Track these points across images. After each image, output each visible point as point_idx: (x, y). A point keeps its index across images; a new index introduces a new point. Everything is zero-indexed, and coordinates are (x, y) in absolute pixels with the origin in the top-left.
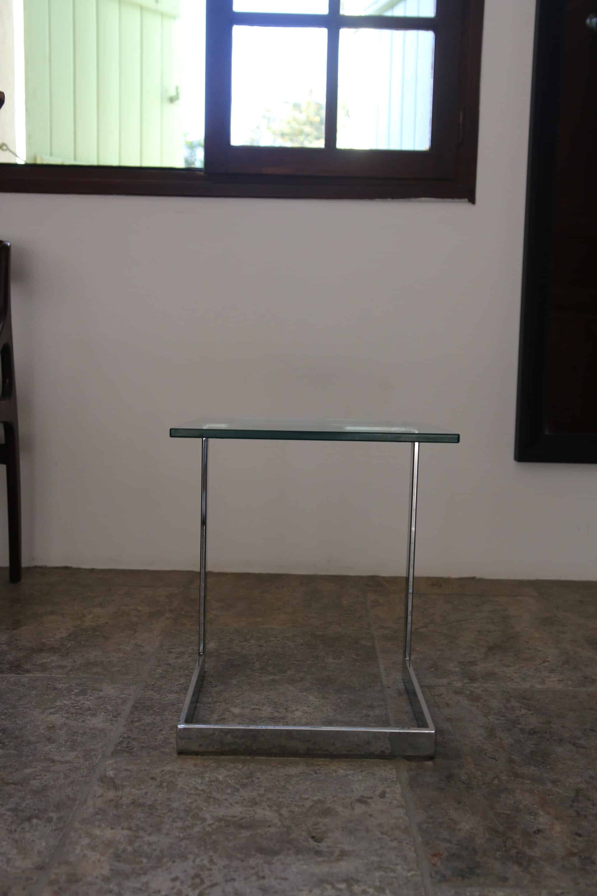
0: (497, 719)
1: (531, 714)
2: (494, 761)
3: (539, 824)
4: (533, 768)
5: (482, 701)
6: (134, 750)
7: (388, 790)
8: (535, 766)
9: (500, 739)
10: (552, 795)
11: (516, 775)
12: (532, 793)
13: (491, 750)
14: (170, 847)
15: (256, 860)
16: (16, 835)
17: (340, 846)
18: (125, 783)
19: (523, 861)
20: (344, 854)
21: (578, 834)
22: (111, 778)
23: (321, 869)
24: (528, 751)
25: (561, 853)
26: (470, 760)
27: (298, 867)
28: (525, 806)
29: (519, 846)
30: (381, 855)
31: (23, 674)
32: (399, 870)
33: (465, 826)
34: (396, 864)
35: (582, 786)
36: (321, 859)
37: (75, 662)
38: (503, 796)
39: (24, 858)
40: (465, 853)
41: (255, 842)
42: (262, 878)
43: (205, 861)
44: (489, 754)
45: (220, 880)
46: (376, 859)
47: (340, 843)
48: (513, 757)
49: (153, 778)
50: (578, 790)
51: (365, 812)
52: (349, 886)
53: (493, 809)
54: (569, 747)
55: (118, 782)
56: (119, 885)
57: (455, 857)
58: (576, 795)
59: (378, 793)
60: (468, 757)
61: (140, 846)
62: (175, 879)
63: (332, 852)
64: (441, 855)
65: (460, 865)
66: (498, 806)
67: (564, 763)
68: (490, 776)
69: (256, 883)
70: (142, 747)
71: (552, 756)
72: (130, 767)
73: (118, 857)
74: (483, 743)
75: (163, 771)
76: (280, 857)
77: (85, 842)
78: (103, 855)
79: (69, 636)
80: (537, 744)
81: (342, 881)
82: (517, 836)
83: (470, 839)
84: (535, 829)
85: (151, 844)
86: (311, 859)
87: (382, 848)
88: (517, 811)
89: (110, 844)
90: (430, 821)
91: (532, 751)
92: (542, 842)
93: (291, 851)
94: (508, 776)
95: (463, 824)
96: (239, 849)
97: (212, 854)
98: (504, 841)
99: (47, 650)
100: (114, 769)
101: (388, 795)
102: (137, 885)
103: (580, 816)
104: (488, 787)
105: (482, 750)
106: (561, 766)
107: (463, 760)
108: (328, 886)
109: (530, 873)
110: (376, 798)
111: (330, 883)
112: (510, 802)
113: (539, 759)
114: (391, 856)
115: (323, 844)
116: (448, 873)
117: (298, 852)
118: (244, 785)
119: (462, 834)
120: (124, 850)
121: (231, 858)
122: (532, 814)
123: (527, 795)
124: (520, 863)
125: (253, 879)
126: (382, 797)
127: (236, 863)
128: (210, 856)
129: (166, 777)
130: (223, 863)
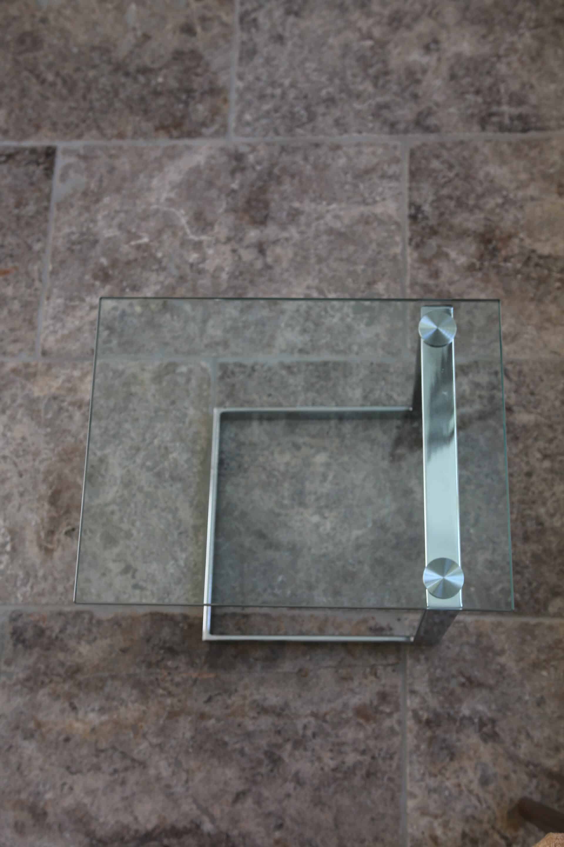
0: (305, 727)
1: (322, 769)
2: (205, 698)
3: (86, 713)
4: (188, 735)
5: (361, 721)
7: (148, 593)
8: (193, 738)
9: (254, 718)
10: (135, 738)
11: (173, 715)
12: (140, 719)
13: (229, 702)
14: (64, 431)
15: (44, 489)
16: (87, 327)
17: (60, 549)
18: (164, 384)
19: (30, 684)
20: (48, 552)
21: (67, 740)
22: (174, 371)
23: (30, 535)
24: (226, 738)
25: (41, 716)
26: (205, 676)
27: (34, 519)
28: (117, 708)
29: (53, 685)
30: (45, 578)
31: (410, 244)
32: (24, 589)
33: (84, 649)
34: (32, 587)
35: (152, 772)
36: (42, 534)
37: (451, 283)
38: (135, 692)
39: (57, 341)
40: (45, 641)
41: (68, 488)
42: (22, 495)
43: (44, 456)
44: (219, 698)
45: (21, 468)
46: (41, 573)
47: (63, 550)
48: (212, 721)
49: (173, 403)
50: (143, 765)
51: (110, 571)
52: (8, 553)
53: (113, 677)
54: (237, 786)
55: (168, 378)
56: (21, 406)
57: (41, 632)
58: (133, 760)
59: (141, 583)
60: (212, 676)
61: (67, 411)
62: (24, 439)
63: (51, 542)
64: (44, 622)
65: (29, 634)
66: (117, 683)
67: (199, 768)
68: (172, 689)
69: (15, 491)
70: (233, 385)
71: (215, 761)
72: (194, 383)
73: (55, 398)
74: (244, 698)
75: (186, 408)
76: (47, 506)
77: (77, 373)
78: (58, 389)
79: (541, 257)
80: (242, 752)
81: (14, 549)
82: (66, 687)
83: (64, 649)
84: (78, 705)
85: (71, 417)
86: (43, 528)
87: (55, 579)
88: (108, 698)
89: (72, 390)
90: (94, 622)
91: (226, 744)
92: (57, 706)
93: (54, 514)
94: (172, 706)
95: (88, 647)
96: (60, 477)
97: (54, 459)
98: (59, 675)
99: (490, 247)
100: (190, 371)
101: (137, 592)
102: (19, 416)
103: (99, 752)
104: (151, 683)
105: (230, 693)
106: (193, 764)
107: (206, 669)
108: (8, 539)
109: (15, 684)
110: (133, 582)
111: (12, 540)
112: (124, 696)
113: (208, 746)
114: (43, 585)
115: (62, 537)
116: (19, 624)
117: (52, 519)
118: (159, 475)
119: (72, 643)
120: (63, 401)
121: (48, 472)
122: (102, 710)
123: (136, 714)
124: (28, 679)
125: (21, 489)
126: (136, 587)
127: (41, 477)
128: (51, 459)
129: (174, 412)
130: (42, 468)
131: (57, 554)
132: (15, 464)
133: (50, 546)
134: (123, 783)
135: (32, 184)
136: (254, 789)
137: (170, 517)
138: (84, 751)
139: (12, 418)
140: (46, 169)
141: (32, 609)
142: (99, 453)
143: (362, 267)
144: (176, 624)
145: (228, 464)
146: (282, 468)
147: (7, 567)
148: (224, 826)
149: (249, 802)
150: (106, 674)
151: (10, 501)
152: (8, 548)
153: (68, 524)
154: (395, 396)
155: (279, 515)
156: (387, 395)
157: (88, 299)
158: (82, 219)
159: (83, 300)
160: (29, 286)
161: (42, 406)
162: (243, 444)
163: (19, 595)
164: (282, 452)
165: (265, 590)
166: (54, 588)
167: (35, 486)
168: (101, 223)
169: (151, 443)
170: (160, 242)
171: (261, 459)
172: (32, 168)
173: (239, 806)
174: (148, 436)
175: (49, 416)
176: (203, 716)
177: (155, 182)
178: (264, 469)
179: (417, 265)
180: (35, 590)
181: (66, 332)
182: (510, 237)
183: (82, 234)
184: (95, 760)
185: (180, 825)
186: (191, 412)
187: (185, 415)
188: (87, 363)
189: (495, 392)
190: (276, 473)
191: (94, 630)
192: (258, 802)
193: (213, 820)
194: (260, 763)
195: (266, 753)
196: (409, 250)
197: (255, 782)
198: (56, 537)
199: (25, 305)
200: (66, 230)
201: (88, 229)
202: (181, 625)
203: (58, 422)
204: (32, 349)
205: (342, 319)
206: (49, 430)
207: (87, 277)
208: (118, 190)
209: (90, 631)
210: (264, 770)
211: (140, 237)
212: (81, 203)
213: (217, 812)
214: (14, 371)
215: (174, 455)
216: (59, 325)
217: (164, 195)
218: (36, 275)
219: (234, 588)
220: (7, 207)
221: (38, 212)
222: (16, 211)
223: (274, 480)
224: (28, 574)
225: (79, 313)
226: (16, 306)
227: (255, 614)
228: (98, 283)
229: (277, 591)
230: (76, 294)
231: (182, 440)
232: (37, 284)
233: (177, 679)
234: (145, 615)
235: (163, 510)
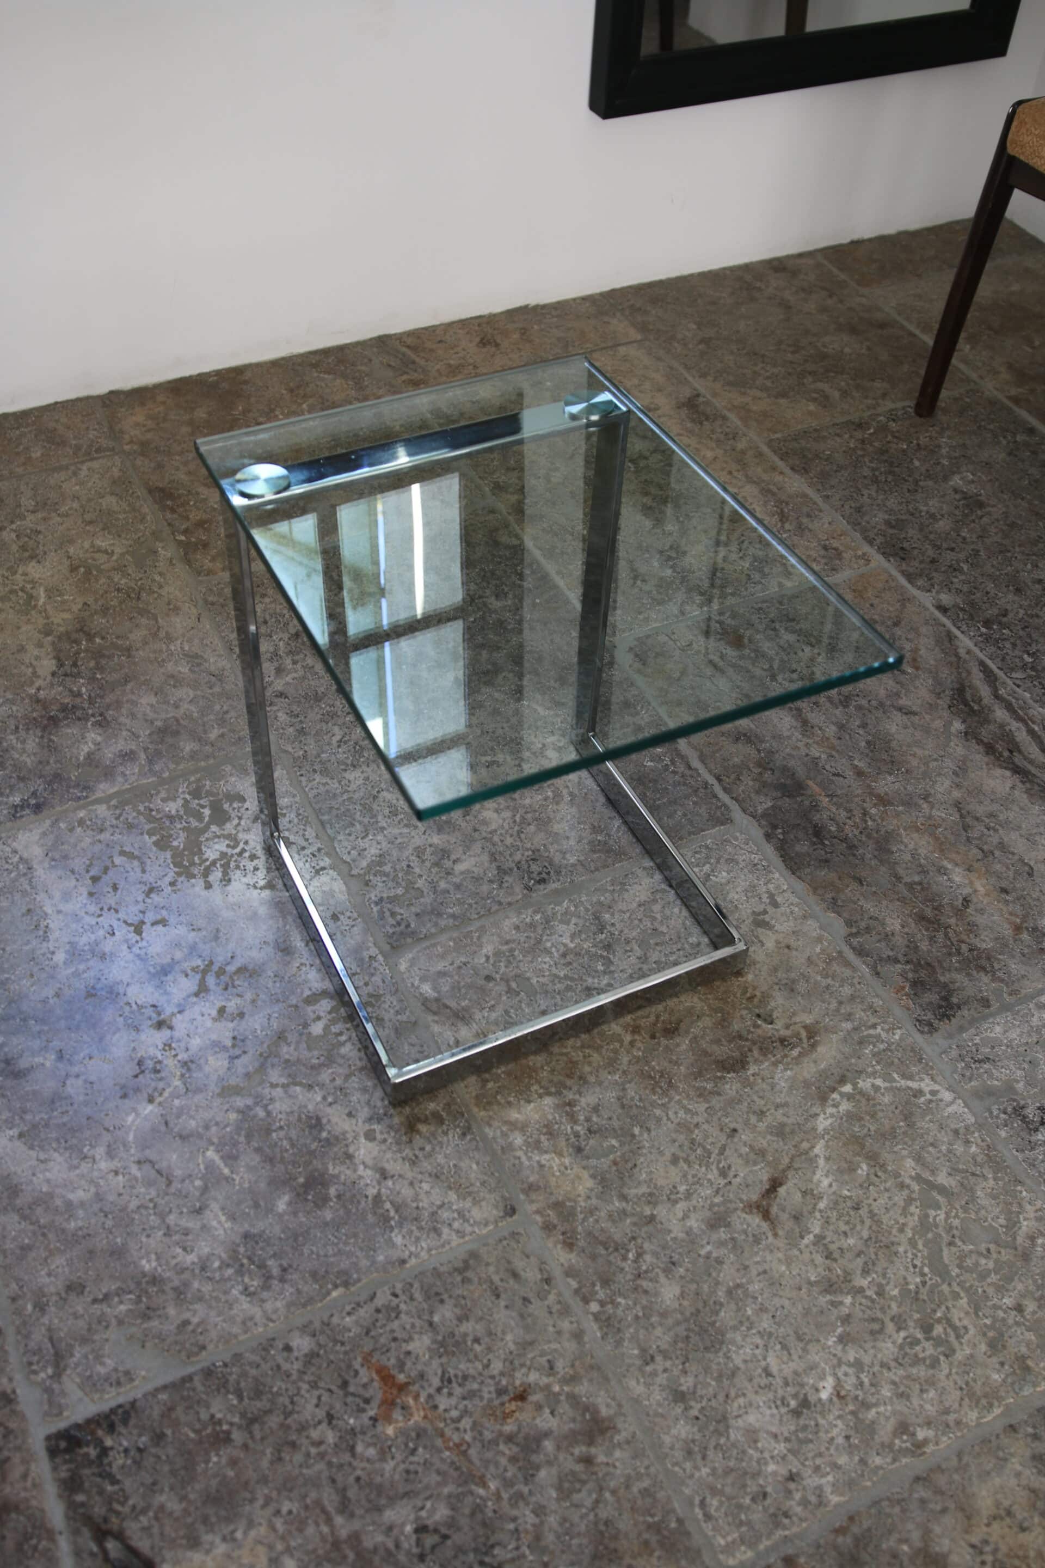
2: (840, 779)
3: (959, 887)
4: (890, 779)
6: (413, 926)
7: (772, 888)
8: (890, 774)
9: (820, 729)
10: (940, 826)
11: (883, 801)
12: (917, 830)
13: (824, 756)
14: (623, 1106)
15: (731, 1086)
16: (426, 1165)
17: (797, 1019)
18: (464, 1003)
19: (983, 962)
20: (812, 1032)
21: (1004, 891)
22: (437, 1000)
23: (808, 1070)
24: (863, 744)
25: (1008, 932)
26: (817, 789)
27: (782, 1077)
28: (926, 858)
29: (964, 937)
30: (849, 1017)
31: (87, 797)
32: (884, 1035)
33: (894, 924)
34: (874, 1026)
35: (956, 794)
36: (795, 1052)
37: (136, 736)
38: (894, 849)
39: (476, 1202)
40: (923, 974)
41: (706, 1053)
42: (761, 1114)
43: (681, 1114)
44: (828, 767)
45: (723, 1139)
46: (848, 1026)
47: (794, 1014)
48: (856, 762)
49: (488, 978)
50: (958, 805)
51: (778, 942)
52: (855, 1085)
53: (899, 878)
54: (898, 717)
55: (452, 1004)
56: (624, 1198)
57: (918, 985)
58: (962, 816)
59: (765, 898)
60: (810, 783)
61: (588, 1120)
62: (675, 1160)
63: (797, 1035)
64: (903, 988)
65: (932, 997)
66: (901, 872)
67: (914, 755)
68: (858, 813)
69: (762, 1126)
70: (417, 915)
71: (894, 744)
72: (440, 966)
73: (579, 1150)
74: (807, 745)
75: (488, 958)
76: (753, 1069)
77: (518, 1139)
78: (560, 1154)
79: (61, 665)
80: (864, 726)
81: (842, 1080)
82: (952, 921)
83: (912, 946)
84: (961, 898)
85: (596, 1109)
86: (786, 1056)
87: (840, 1003)
88: (924, 872)
89: (550, 1130)
90: (854, 930)
91: (868, 743)
92: (980, 920)
93: (756, 1053)
94: (875, 805)
95: (888, 921)
96: (699, 1075)
97: (677, 1098)
98: (946, 935)
99: (61, 715)
100: (423, 979)
101: (779, 899)
102: (644, 1189)
103: (986, 854)
104: (869, 836)
105: (815, 761)
106: (915, 763)
107: (809, 792)
108: (835, 1096)
109: (1002, 981)
110: (770, 910)
111: (833, 1090)
112: (908, 857)
113: (885, 756)
114: (859, 1014)
115: (779, 1025)
116: (930, 1016)
117: (764, 1051)
118: (608, 947)
119: (900, 941)
120: (577, 1135)
121: (702, 1094)
122: (942, 871)
123: (915, 835)
124: (983, 969)
125: (753, 1119)
126: (775, 905)
127: (715, 1102)
128: (679, 1102)
129: (503, 970)
130: (702, 1107)
131: (808, 1019)
132: (723, 1149)
133: (804, 1034)
134: (992, 815)
135: (159, 1438)
136: (888, 703)
137: (657, 908)
138: (998, 867)
139: (651, 1199)
140: (111, 1428)
141: (898, 1012)
142: (628, 1038)
143: (146, 837)
144: (784, 842)
145: (540, 873)
146: (507, 814)
147: (874, 1074)
148: (946, 714)
149: (903, 702)
150: (901, 887)
151: (783, 1125)
152: (848, 1088)
153: (756, 1026)
154: (338, 737)
155: (571, 794)
156: (339, 746)
157: (372, 1192)
158: (207, 1288)
159: (377, 1199)
160: (393, 1312)
161: (604, 1163)
162: (498, 868)
163: (897, 1037)
164: (485, 822)
165: (674, 772)
166: (852, 998)
167: (734, 1102)
168: (204, 1248)
169: (566, 977)
170: (207, 1127)
171: (509, 841)
172: (118, 1461)
173: (914, 708)
174: (559, 987)
175: (614, 1142)
176: (860, 773)
177: (78, 1195)
178: (520, 832)
179: (120, 779)
180: (874, 1020)
181: (453, 1196)
182: (38, 701)
183: (241, 1271)
184: (997, 853)
185: (981, 748)
186: (488, 949)
187: (497, 954)
188: (489, 1132)
189: (281, 653)
190: (518, 818)
191: (863, 925)
192: (898, 695)
193: (948, 725)
194: (859, 708)
195: (846, 707)
196: (99, 794)
197: (882, 704)
198: (784, 1033)
199: (434, 1297)
200: (245, 1306)
201: (225, 1265)
202: (781, 837)
203: (616, 1124)
204: (514, 1235)
205: (248, 830)
206: (636, 1131)
207: (328, 1215)
208: (118, 1253)
209: (868, 929)
210: (864, 702)
211: (210, 1166)
212: (171, 1311)
213: (938, 724)
214: (569, 1245)
215: (566, 940)
216: (445, 1215)
217: (104, 1165)
218: (364, 1313)
219: (694, 803)
220: (233, 1462)
221: (224, 1386)
222: (237, 1436)
223: (529, 816)
224: (861, 1043)
225: (407, 1192)
226: (445, 1314)
227: (710, 771)
228: (332, 1191)
229: (667, 761)
230: (371, 1218)
231: (539, 942)
232: (383, 1298)
233: (844, 814)
234: (800, 878)
235: (654, 919)
